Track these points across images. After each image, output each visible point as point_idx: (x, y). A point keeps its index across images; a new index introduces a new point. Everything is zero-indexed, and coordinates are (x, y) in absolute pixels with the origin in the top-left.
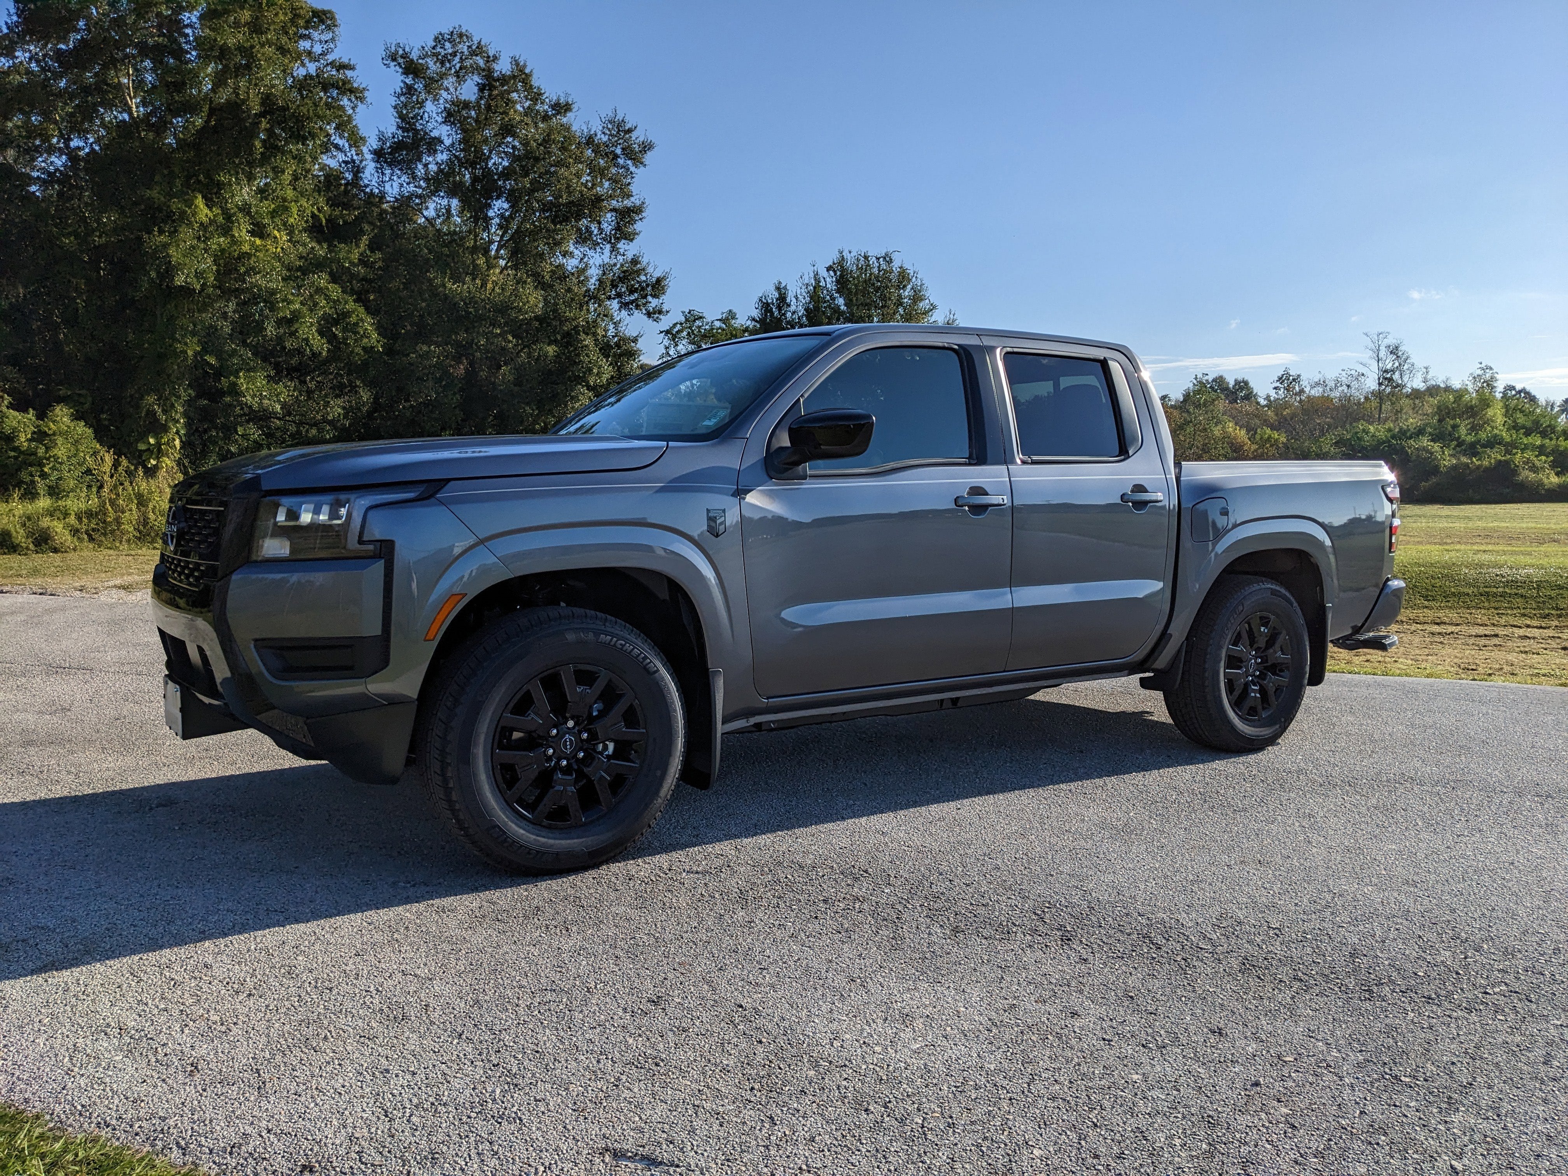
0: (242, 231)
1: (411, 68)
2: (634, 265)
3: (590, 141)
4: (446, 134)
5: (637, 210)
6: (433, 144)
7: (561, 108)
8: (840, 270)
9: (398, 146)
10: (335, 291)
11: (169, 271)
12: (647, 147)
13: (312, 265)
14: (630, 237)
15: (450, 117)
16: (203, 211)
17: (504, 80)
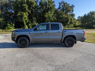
0: (49, 14)
1: (60, 4)
2: (73, 14)
3: (70, 6)
4: (62, 7)
5: (73, 10)
6: (61, 8)
7: (69, 4)
8: (90, 12)
9: (59, 8)
10: (54, 17)
11: (45, 17)
12: (74, 6)
13: (53, 16)
14: (73, 12)
15: (62, 6)
16: (47, 13)
17: (65, 3)
